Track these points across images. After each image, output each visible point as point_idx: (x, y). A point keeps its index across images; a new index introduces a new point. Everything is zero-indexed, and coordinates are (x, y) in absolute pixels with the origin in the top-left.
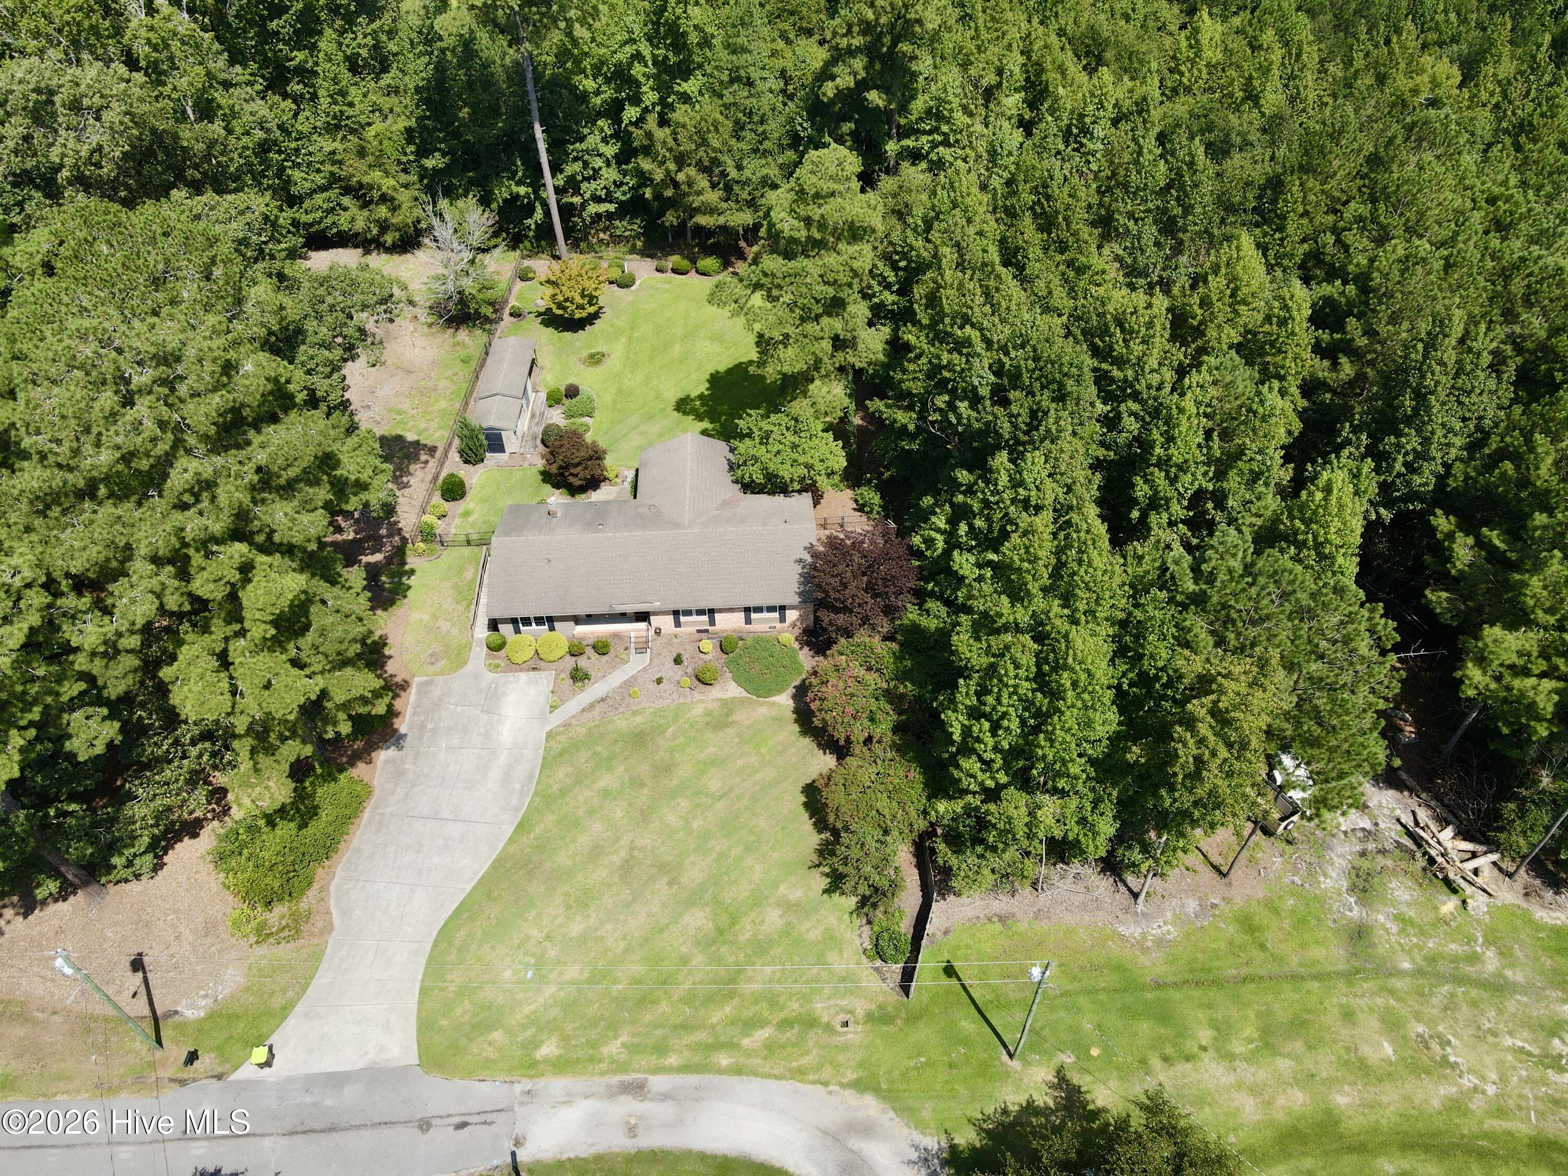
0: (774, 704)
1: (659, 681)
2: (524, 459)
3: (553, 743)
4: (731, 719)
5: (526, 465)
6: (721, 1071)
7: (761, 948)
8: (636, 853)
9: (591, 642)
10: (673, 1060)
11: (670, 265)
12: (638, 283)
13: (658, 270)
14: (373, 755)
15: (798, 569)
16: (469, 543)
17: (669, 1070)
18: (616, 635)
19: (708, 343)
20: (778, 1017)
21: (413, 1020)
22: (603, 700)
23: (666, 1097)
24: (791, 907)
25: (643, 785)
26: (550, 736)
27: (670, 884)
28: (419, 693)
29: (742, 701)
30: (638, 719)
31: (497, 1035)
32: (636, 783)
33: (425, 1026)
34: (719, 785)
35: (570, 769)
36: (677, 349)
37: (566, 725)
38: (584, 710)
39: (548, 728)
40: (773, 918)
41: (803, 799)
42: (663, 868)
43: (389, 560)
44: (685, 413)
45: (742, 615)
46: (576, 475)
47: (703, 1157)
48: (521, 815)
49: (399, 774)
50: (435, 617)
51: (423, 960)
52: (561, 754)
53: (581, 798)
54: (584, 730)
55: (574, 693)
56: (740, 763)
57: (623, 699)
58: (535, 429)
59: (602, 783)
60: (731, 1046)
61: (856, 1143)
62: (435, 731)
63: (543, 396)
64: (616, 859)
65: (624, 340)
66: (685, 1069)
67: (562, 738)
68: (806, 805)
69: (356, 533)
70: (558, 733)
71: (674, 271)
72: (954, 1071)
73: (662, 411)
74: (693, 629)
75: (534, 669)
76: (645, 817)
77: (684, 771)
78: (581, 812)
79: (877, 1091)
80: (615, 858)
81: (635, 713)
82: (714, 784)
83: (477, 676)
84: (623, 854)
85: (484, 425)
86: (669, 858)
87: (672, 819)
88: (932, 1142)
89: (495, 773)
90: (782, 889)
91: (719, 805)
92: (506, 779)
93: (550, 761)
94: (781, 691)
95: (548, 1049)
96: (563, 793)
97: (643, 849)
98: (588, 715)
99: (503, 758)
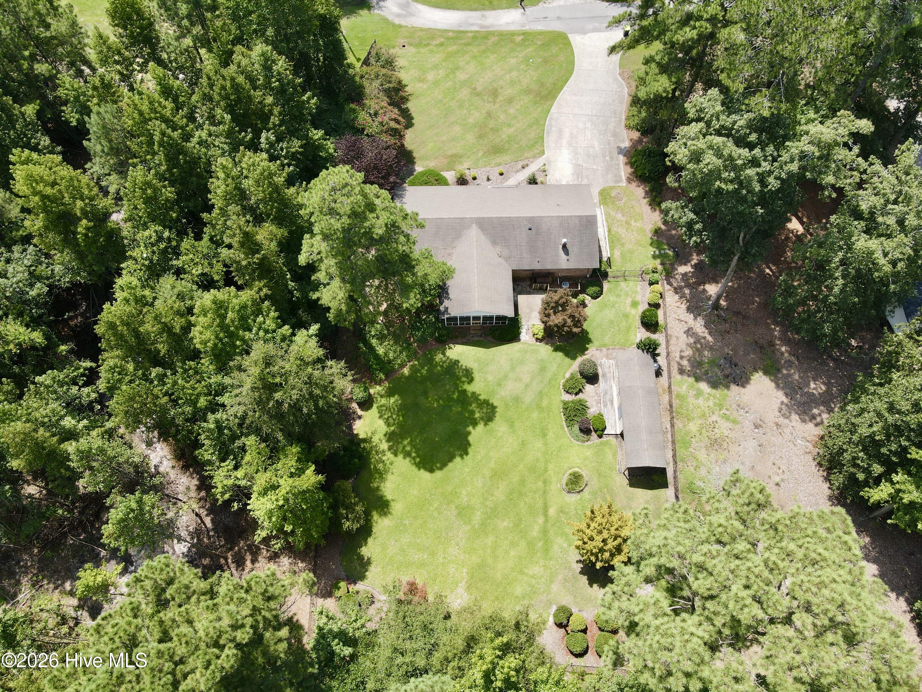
0: (425, 167)
1: (488, 179)
3: (541, 149)
5: (604, 351)
6: (452, 31)
7: (436, 67)
10: (470, 35)
17: (471, 32)
20: (431, 47)
22: (518, 171)
23: (472, 25)
24: (421, 80)
25: (492, 129)
26: (543, 153)
27: (475, 89)
28: (620, 176)
29: (443, 169)
31: (539, 43)
32: (495, 130)
37: (535, 157)
39: (544, 156)
40: (430, 76)
41: (413, 121)
42: (478, 94)
43: (674, 269)
44: (486, 403)
47: (458, 9)
50: (628, 223)
54: (525, 155)
55: (534, 174)
56: (444, 137)
57: (507, 171)
59: (512, 130)
60: (448, 39)
61: (404, 12)
62: (604, 156)
64: (500, 98)
67: (536, 151)
68: (413, 118)
69: (704, 291)
70: (538, 154)
76: (489, 114)
79: (394, 25)
81: (500, 164)
82: (457, 129)
87: (477, 115)
90: (425, 87)
92: (560, 133)
93: (540, 140)
94: (420, 173)
95: (519, 39)
96: (530, 126)
97: (489, 102)
98: (525, 162)
99: (564, 142)
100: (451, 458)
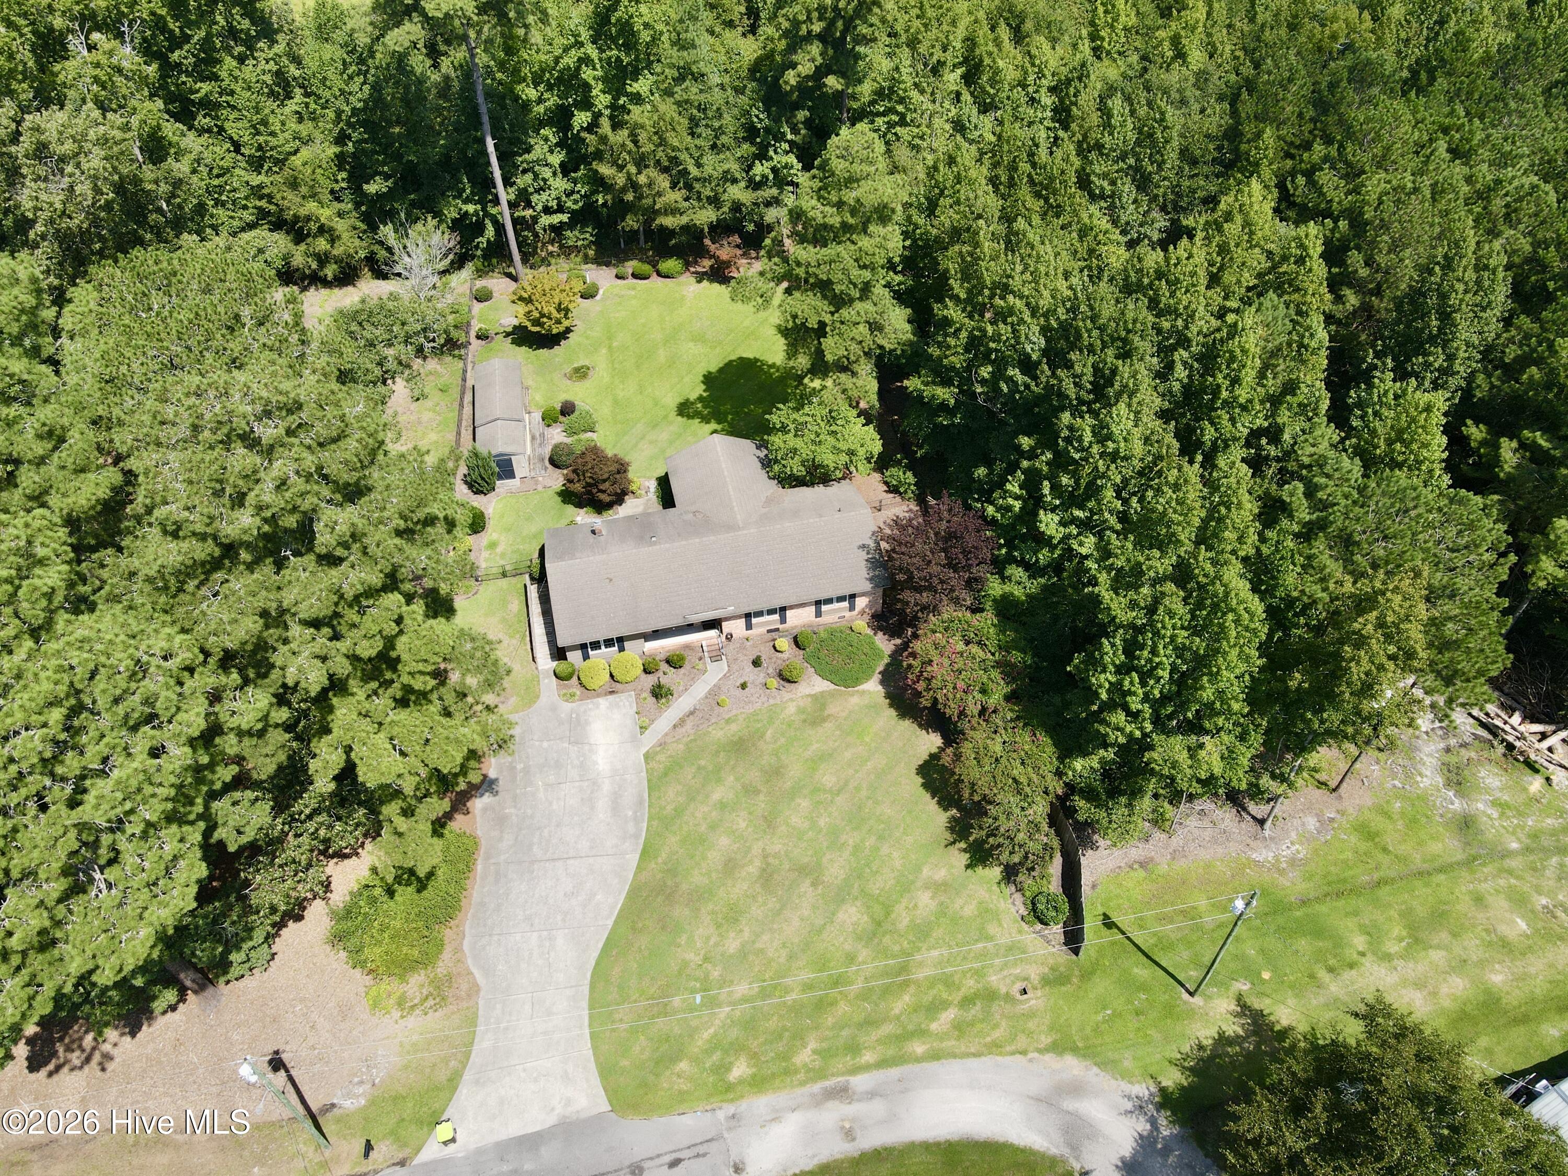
0: (864, 692)
1: (743, 686)
2: (537, 482)
3: (653, 764)
4: (826, 713)
5: (540, 488)
6: (918, 1060)
7: (922, 932)
8: (771, 860)
9: (663, 656)
10: (868, 1057)
11: (630, 271)
12: (601, 292)
13: (618, 277)
14: (469, 804)
15: (863, 555)
16: (504, 575)
17: (867, 1068)
18: (687, 647)
19: (691, 344)
20: (957, 997)
21: (592, 1066)
22: (692, 713)
23: (872, 1095)
24: (939, 887)
25: (757, 792)
26: (647, 757)
27: (814, 884)
29: (831, 694)
30: (734, 727)
31: (683, 1065)
32: (750, 791)
33: (606, 1071)
34: (834, 779)
35: (679, 788)
36: (662, 355)
37: (662, 744)
38: (675, 726)
39: (644, 750)
40: (925, 901)
41: (920, 780)
42: (802, 870)
44: (689, 417)
45: (813, 609)
46: (604, 492)
47: (927, 1147)
48: (642, 841)
49: (501, 821)
51: (585, 1004)
52: (666, 774)
53: (699, 815)
54: (681, 746)
55: (660, 711)
56: (848, 755)
57: (712, 709)
58: (539, 451)
59: (716, 797)
60: (921, 1033)
61: (1070, 1104)
62: (526, 771)
63: (537, 416)
64: (753, 869)
65: (604, 351)
66: (882, 1064)
67: (662, 757)
68: (925, 786)
70: (657, 753)
71: (635, 276)
72: (1142, 1018)
73: (666, 417)
74: (763, 630)
75: (612, 692)
76: (769, 822)
77: (795, 771)
78: (703, 828)
79: (1075, 1050)
80: (751, 869)
81: (728, 721)
82: (828, 779)
83: (554, 709)
84: (758, 863)
85: (494, 452)
86: (806, 860)
87: (795, 820)
88: (1143, 1089)
89: (603, 804)
90: (926, 872)
91: (839, 799)
92: (616, 807)
93: (656, 783)
94: (868, 678)
95: (740, 1070)
96: (679, 812)
97: (776, 855)
98: (681, 731)
99: (607, 787)
100: (721, 370)
